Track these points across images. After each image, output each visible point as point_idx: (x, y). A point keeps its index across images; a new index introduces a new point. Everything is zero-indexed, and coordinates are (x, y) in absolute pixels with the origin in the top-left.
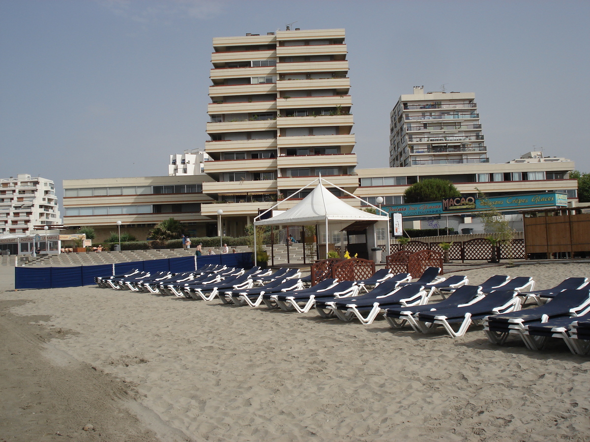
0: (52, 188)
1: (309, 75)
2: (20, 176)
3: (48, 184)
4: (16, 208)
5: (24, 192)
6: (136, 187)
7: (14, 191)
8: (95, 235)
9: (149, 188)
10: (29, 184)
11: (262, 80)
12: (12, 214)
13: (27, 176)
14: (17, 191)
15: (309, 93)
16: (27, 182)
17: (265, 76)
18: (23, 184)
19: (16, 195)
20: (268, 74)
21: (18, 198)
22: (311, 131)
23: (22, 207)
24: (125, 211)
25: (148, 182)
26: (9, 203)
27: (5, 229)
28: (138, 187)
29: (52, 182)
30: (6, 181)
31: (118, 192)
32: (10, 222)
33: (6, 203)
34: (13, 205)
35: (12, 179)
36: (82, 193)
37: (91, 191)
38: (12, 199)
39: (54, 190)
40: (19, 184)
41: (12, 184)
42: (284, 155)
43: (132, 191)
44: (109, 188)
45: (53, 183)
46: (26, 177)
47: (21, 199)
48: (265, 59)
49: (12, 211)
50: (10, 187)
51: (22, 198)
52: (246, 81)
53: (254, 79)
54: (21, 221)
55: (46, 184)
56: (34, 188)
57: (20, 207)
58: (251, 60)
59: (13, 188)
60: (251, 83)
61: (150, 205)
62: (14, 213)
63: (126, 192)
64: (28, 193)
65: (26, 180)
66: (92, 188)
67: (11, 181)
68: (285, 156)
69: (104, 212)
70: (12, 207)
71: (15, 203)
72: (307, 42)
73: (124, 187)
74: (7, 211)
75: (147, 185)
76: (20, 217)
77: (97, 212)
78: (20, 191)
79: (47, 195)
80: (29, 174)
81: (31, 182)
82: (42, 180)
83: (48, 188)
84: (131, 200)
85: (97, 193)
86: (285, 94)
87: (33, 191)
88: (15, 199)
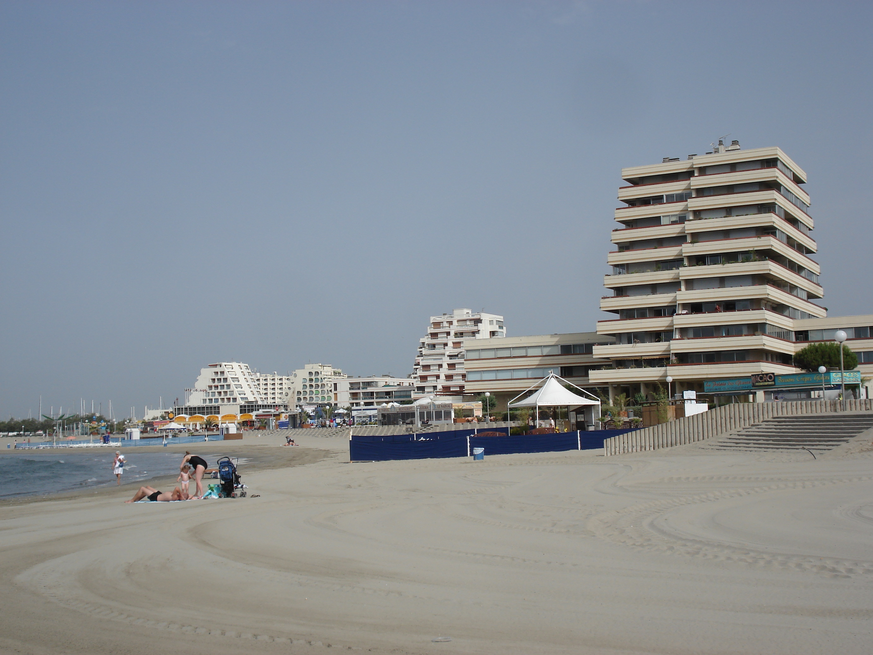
0: (501, 327)
1: (729, 211)
2: (456, 312)
3: (495, 322)
4: (451, 357)
5: (461, 334)
6: (541, 346)
7: (448, 334)
8: (496, 403)
9: (556, 348)
10: (468, 323)
11: (674, 219)
12: (445, 366)
13: (466, 311)
14: (452, 333)
15: (726, 234)
16: (465, 320)
17: (677, 213)
18: (461, 323)
19: (451, 339)
20: (681, 211)
21: (453, 343)
22: (722, 281)
23: (459, 356)
24: (530, 374)
25: (554, 341)
26: (442, 351)
27: (436, 386)
28: (544, 346)
29: (501, 318)
30: (438, 320)
31: (522, 352)
32: (442, 377)
33: (439, 350)
34: (447, 353)
35: (446, 316)
36: (484, 355)
37: (494, 352)
38: (446, 345)
39: (504, 330)
40: (455, 323)
41: (446, 324)
42: (685, 312)
43: (537, 352)
44: (513, 348)
45: (502, 320)
46: (465, 313)
47: (458, 345)
48: (680, 192)
49: (446, 361)
50: (443, 327)
51: (459, 343)
52: (655, 221)
53: (665, 218)
54: (457, 375)
55: (491, 322)
56: (474, 328)
57: (457, 356)
58: (664, 194)
59: (447, 330)
60: (662, 224)
61: (557, 368)
62: (448, 364)
63: (531, 352)
64: (466, 336)
65: (465, 317)
66: (494, 349)
67: (444, 319)
68: (686, 314)
69: (507, 375)
70: (446, 356)
71: (450, 350)
72: (733, 167)
73: (528, 347)
74: (439, 362)
75: (553, 344)
76: (456, 370)
77: (501, 376)
78: (456, 334)
79: (494, 337)
80: (468, 308)
81: (471, 320)
82: (486, 317)
83: (495, 328)
84: (536, 361)
85: (500, 354)
86: (696, 237)
87: (474, 333)
88: (450, 344)
